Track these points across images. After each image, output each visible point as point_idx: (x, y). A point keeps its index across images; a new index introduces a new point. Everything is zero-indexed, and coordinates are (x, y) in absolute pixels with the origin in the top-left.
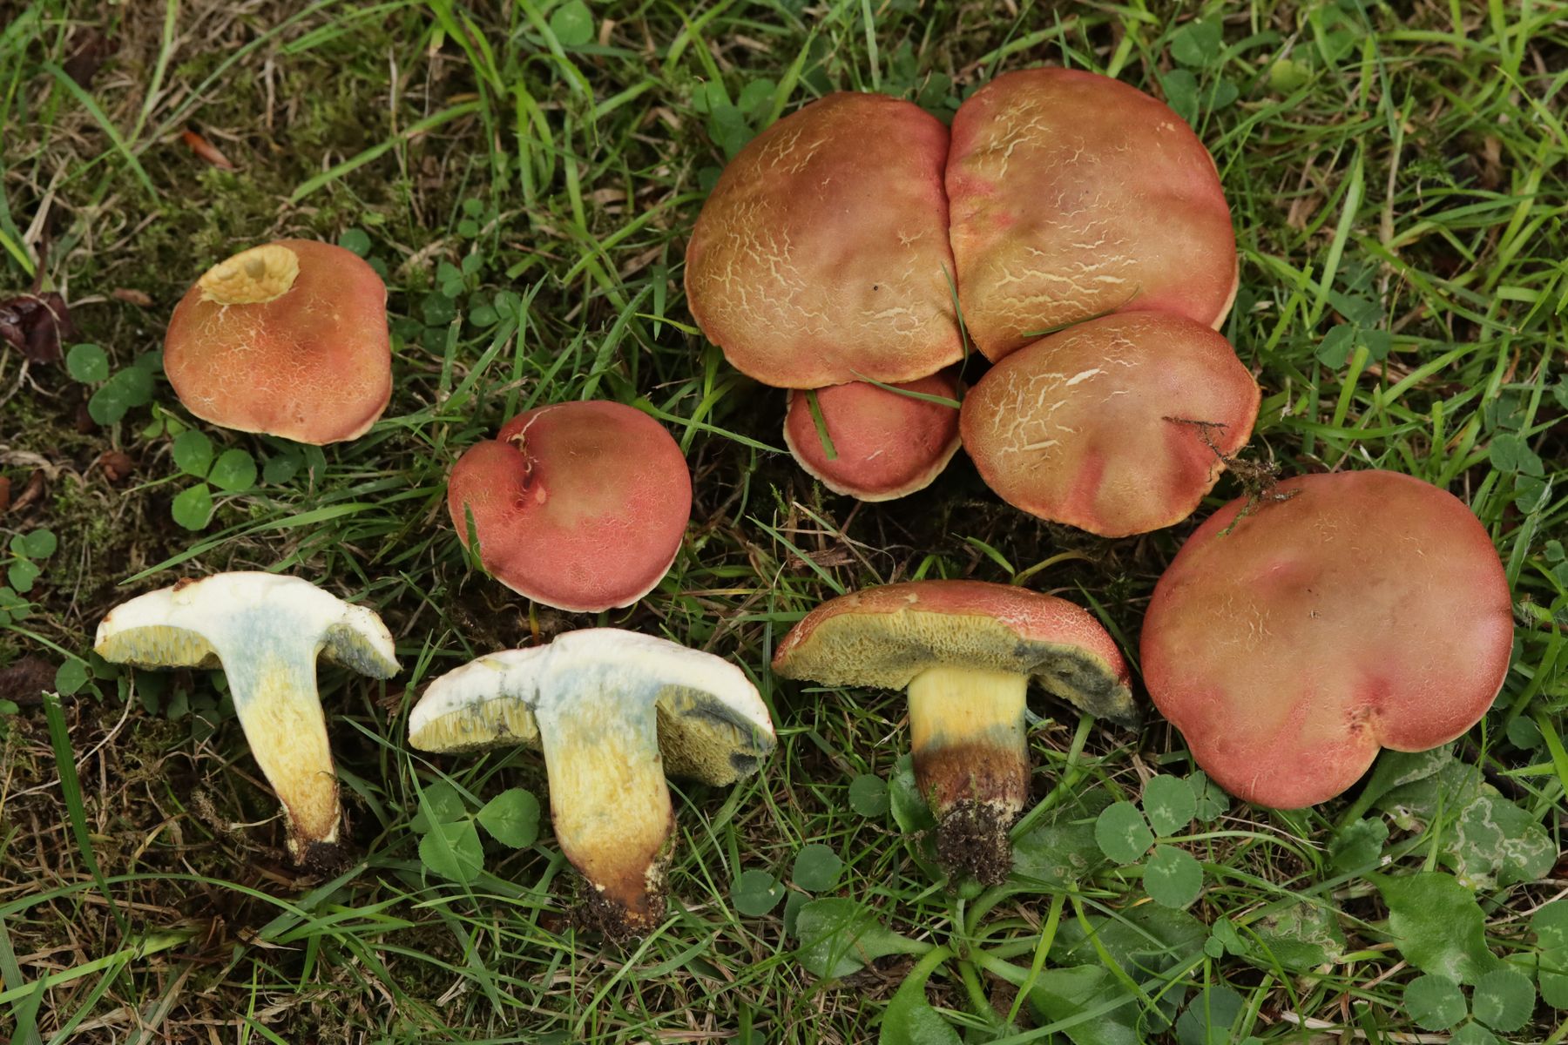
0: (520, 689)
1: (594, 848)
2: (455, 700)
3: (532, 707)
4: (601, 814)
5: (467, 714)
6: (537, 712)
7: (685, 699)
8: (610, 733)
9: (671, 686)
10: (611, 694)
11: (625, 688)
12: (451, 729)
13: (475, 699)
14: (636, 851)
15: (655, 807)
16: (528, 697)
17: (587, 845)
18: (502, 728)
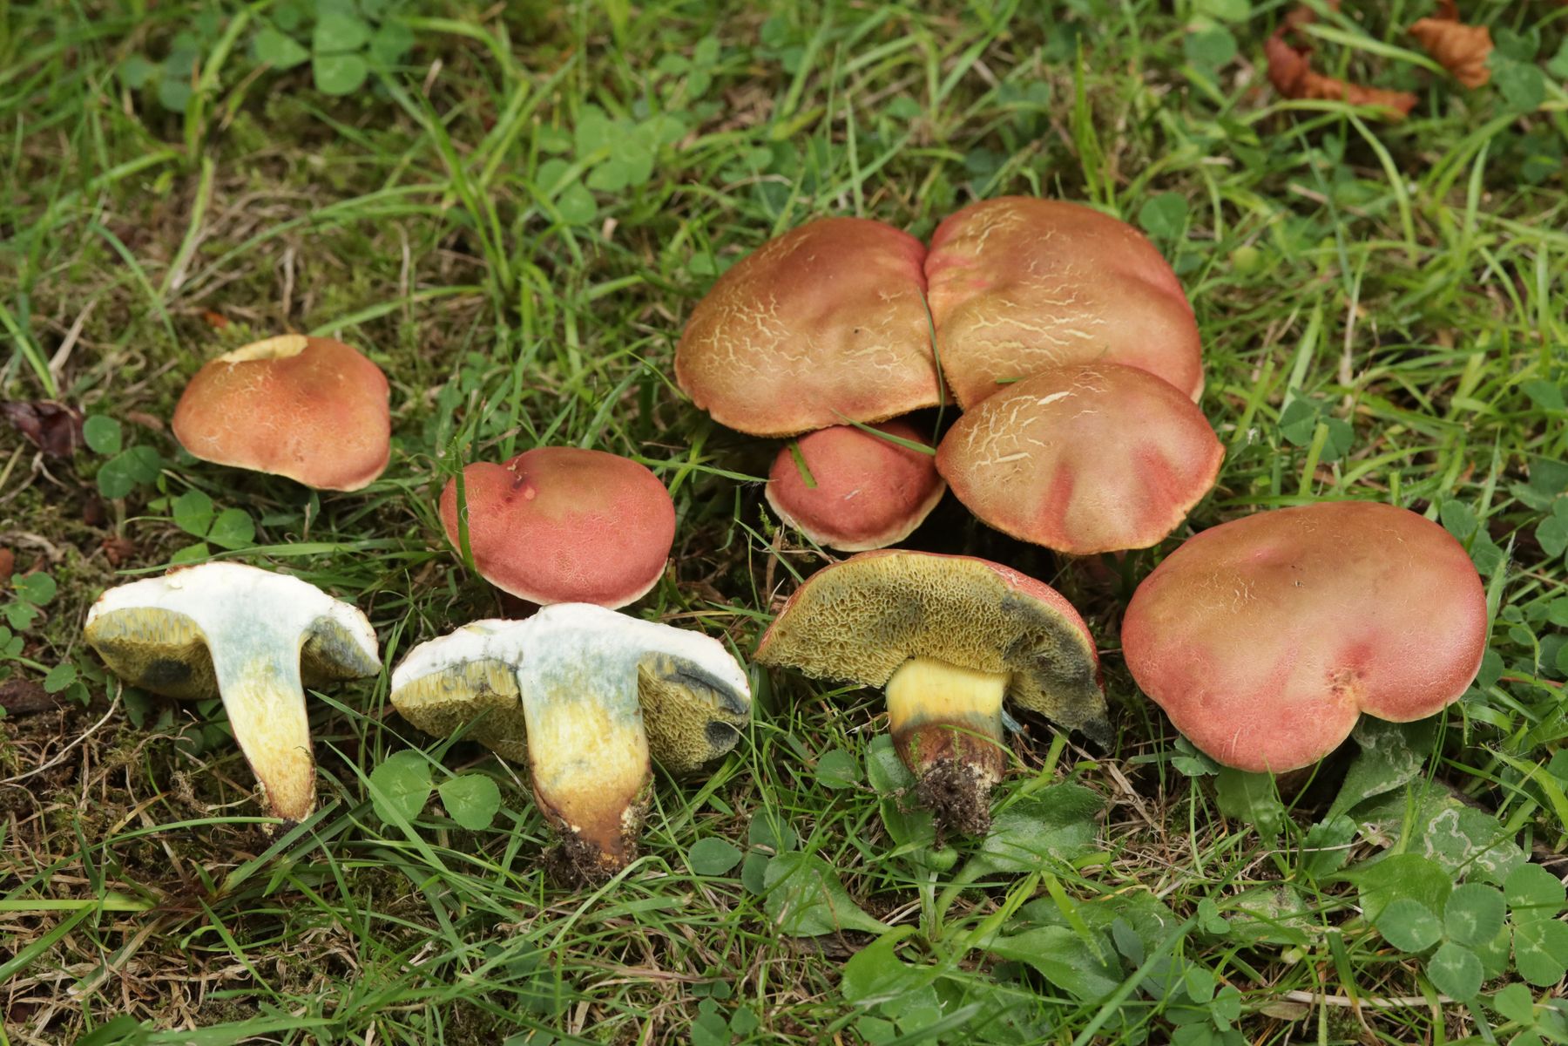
0: (504, 651)
1: (571, 792)
2: (439, 661)
3: (514, 669)
4: (580, 762)
5: (449, 673)
6: (520, 674)
7: (666, 664)
8: (591, 691)
9: (653, 653)
10: (593, 658)
11: (607, 653)
12: (432, 687)
13: (458, 660)
14: (613, 796)
15: (633, 755)
16: (511, 659)
17: (565, 790)
18: (484, 687)
